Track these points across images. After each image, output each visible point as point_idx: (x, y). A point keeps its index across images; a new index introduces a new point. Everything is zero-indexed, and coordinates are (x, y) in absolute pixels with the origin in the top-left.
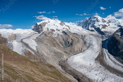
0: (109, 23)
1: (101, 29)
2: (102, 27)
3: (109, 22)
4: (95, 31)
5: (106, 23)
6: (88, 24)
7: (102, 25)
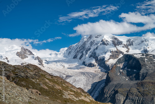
0: (129, 47)
1: (109, 60)
2: (111, 56)
3: (128, 43)
4: (95, 66)
5: (122, 45)
6: (84, 52)
7: (111, 52)
